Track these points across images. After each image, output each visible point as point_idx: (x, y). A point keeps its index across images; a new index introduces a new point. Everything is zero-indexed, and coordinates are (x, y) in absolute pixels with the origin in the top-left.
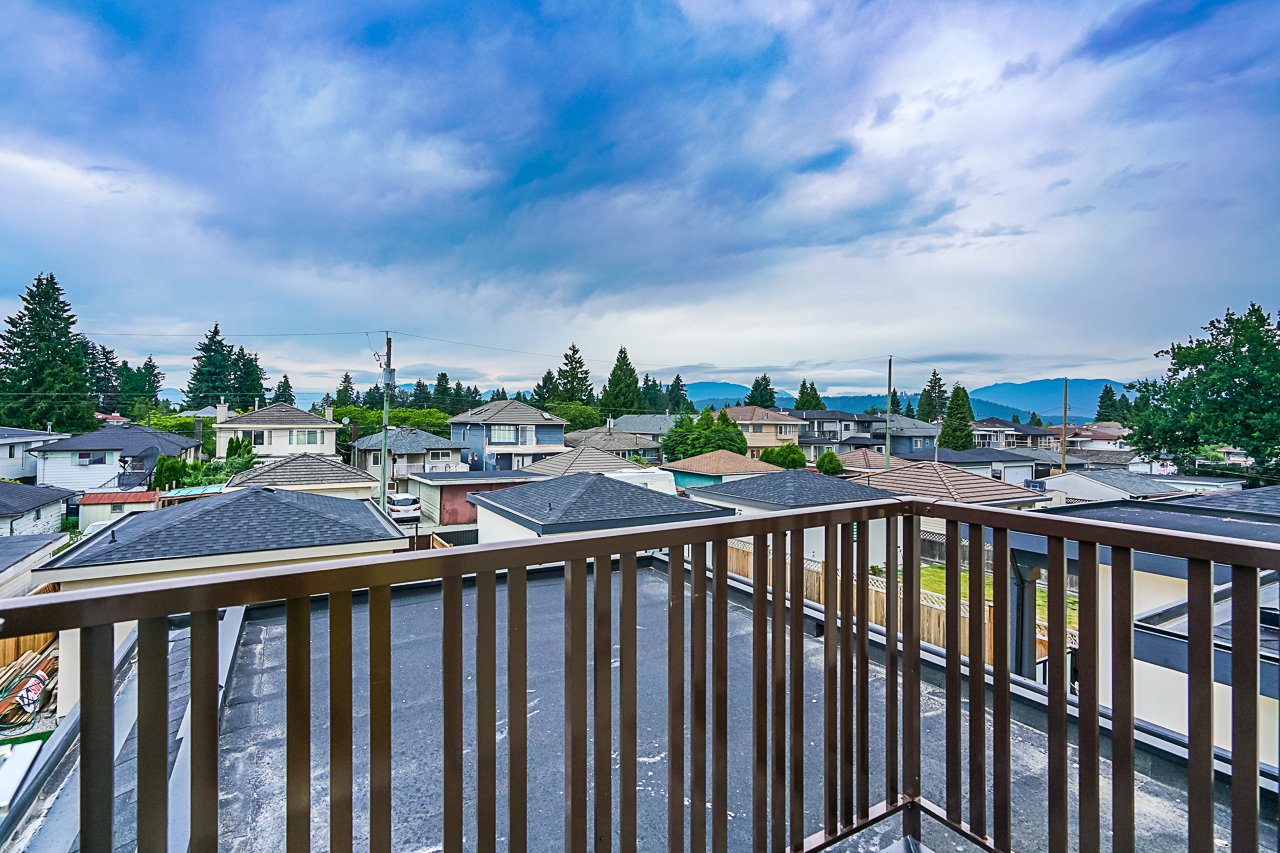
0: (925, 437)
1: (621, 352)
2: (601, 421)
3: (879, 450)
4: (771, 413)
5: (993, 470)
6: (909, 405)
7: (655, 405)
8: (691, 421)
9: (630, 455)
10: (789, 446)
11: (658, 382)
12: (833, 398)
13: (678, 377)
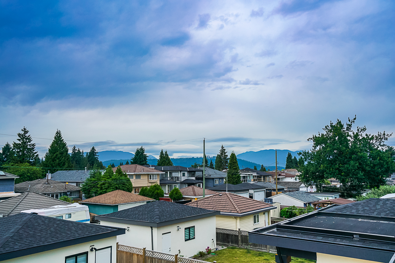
0: (220, 178)
1: (57, 133)
2: (43, 175)
3: (199, 186)
4: (146, 168)
5: (249, 193)
6: (211, 162)
7: (79, 164)
8: (100, 173)
9: (61, 195)
10: (155, 186)
11: (81, 151)
12: (176, 159)
13: (93, 148)
